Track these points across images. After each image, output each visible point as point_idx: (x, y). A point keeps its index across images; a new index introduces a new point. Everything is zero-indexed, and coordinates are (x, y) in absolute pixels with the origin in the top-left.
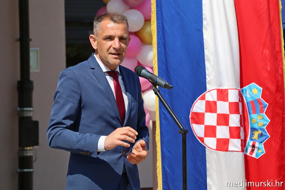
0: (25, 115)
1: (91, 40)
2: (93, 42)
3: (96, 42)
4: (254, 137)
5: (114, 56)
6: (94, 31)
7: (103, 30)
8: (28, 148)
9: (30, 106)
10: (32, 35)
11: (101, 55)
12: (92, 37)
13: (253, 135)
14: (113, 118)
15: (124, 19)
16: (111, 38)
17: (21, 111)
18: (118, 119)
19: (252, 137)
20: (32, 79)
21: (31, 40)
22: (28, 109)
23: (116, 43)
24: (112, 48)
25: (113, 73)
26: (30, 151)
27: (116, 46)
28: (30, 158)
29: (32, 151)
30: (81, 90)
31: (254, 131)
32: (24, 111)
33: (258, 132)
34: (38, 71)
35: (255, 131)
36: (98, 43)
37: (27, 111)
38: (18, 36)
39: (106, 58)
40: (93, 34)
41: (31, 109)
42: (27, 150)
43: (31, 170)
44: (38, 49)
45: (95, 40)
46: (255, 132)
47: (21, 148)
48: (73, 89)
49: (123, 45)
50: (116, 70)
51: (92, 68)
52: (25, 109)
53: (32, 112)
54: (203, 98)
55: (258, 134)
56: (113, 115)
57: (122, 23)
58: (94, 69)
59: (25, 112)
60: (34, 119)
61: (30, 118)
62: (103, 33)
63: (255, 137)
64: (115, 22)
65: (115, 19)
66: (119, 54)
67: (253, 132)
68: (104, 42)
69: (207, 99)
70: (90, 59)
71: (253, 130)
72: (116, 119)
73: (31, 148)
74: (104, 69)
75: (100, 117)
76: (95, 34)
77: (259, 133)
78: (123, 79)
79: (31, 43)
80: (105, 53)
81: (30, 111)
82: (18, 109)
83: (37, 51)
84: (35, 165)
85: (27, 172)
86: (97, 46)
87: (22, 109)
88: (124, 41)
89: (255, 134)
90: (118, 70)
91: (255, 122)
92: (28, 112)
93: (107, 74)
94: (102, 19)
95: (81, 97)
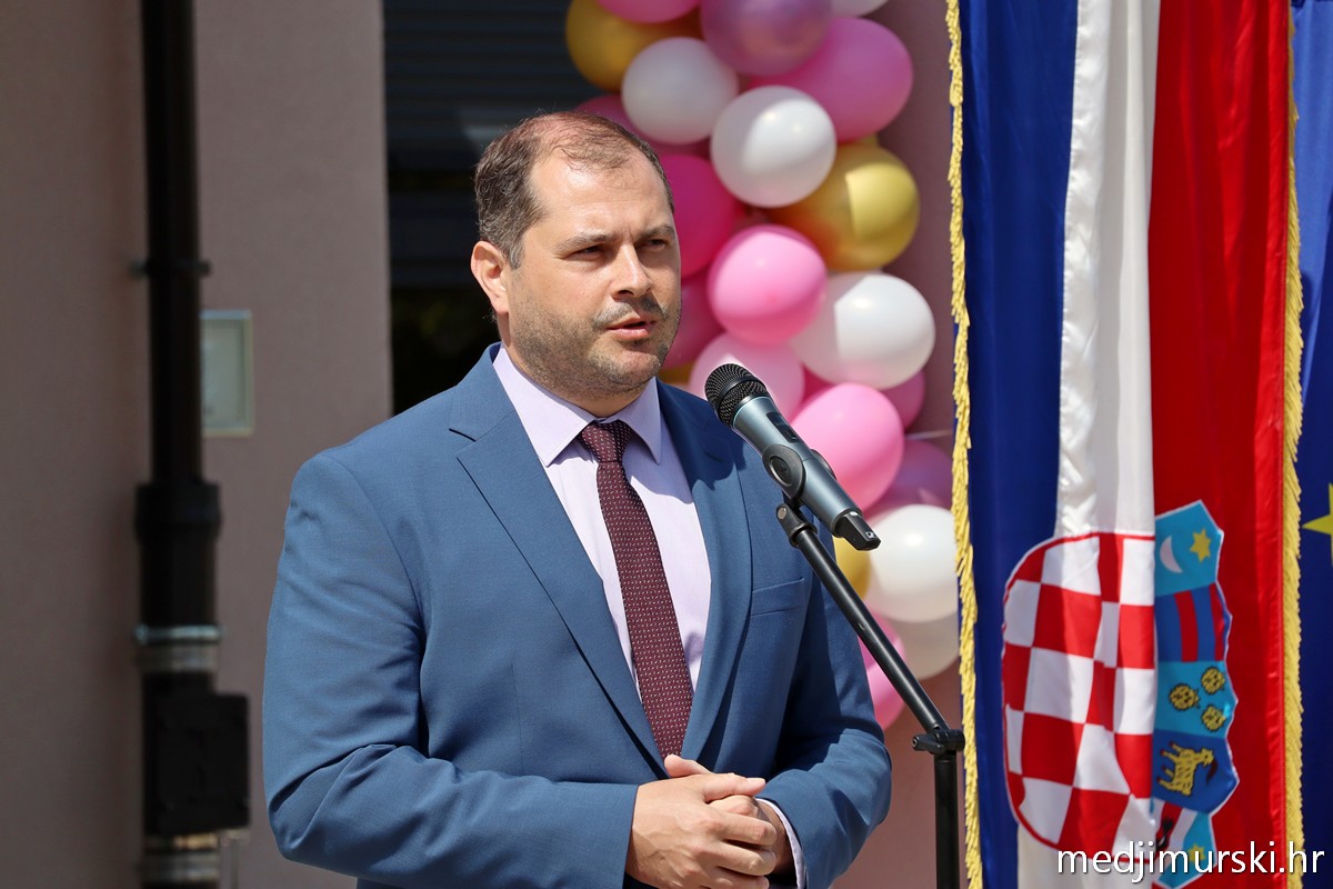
0: (177, 666)
4: (1170, 780)
8: (194, 842)
9: (203, 615)
10: (211, 245)
13: (1164, 768)
17: (153, 643)
19: (1158, 779)
20: (211, 471)
21: (205, 269)
22: (193, 632)
26: (202, 857)
29: (213, 858)
31: (1175, 747)
32: (169, 643)
33: (1198, 755)
34: (243, 430)
35: (1179, 749)
37: (186, 642)
38: (140, 251)
41: (209, 633)
42: (185, 851)
44: (246, 315)
46: (1178, 755)
47: (155, 842)
52: (180, 632)
53: (211, 651)
55: (1193, 767)
59: (177, 650)
60: (225, 685)
61: (202, 679)
63: (1175, 781)
67: (1165, 754)
71: (1171, 744)
73: (210, 840)
77: (1200, 761)
79: (208, 287)
81: (202, 642)
82: (142, 633)
83: (239, 325)
87: (160, 634)
89: (1178, 767)
91: (1191, 703)
92: (194, 649)
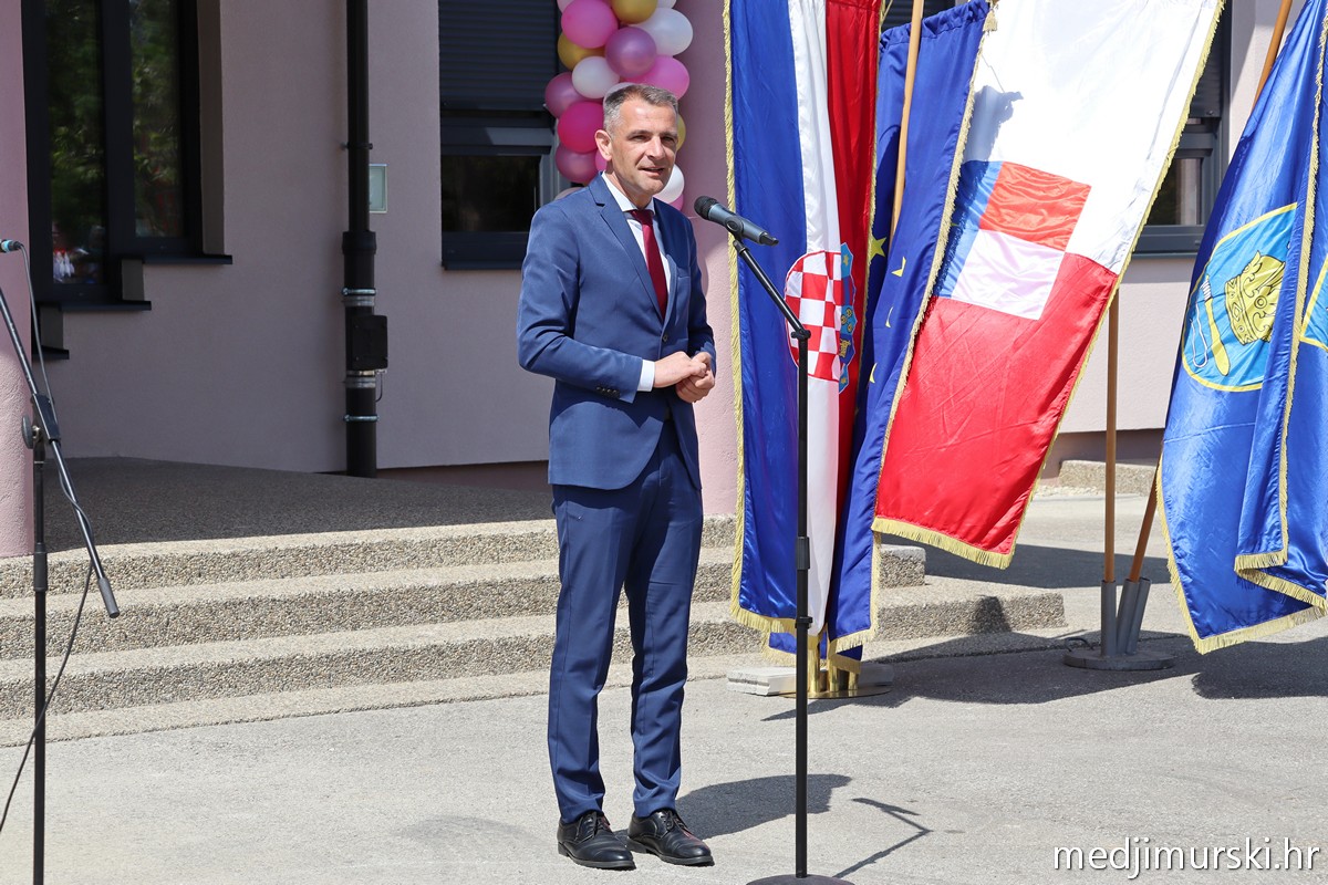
0: (359, 304)
1: (599, 142)
2: (603, 146)
3: (610, 145)
5: (650, 174)
6: (606, 121)
7: (627, 119)
8: (366, 373)
9: (369, 285)
11: (621, 171)
12: (600, 136)
14: (645, 309)
15: (669, 98)
16: (643, 136)
17: (349, 295)
18: (654, 310)
21: (371, 146)
22: (366, 291)
23: (655, 147)
24: (645, 158)
25: (641, 215)
26: (370, 379)
27: (654, 152)
28: (371, 391)
29: (374, 379)
30: (578, 249)
32: (356, 295)
34: (384, 211)
36: (614, 147)
37: (362, 295)
38: (346, 141)
39: (632, 177)
40: (605, 130)
41: (372, 291)
42: (363, 376)
43: (373, 418)
44: (385, 165)
45: (607, 143)
47: (351, 372)
48: (564, 247)
49: (669, 152)
50: (648, 208)
51: (598, 205)
52: (360, 291)
53: (372, 299)
54: (800, 268)
56: (645, 301)
57: (666, 105)
58: (602, 205)
59: (359, 298)
60: (377, 312)
61: (369, 309)
62: (628, 125)
64: (652, 102)
65: (652, 97)
66: (660, 170)
68: (630, 144)
69: (806, 269)
70: (594, 184)
72: (649, 312)
73: (373, 372)
74: (625, 205)
75: (618, 307)
76: (608, 128)
78: (660, 227)
80: (628, 168)
81: (369, 295)
82: (345, 291)
83: (383, 169)
84: (379, 407)
85: (363, 421)
86: (611, 154)
87: (353, 291)
88: (670, 143)
90: (651, 207)
92: (366, 298)
93: (629, 215)
94: (624, 96)
95: (578, 264)
